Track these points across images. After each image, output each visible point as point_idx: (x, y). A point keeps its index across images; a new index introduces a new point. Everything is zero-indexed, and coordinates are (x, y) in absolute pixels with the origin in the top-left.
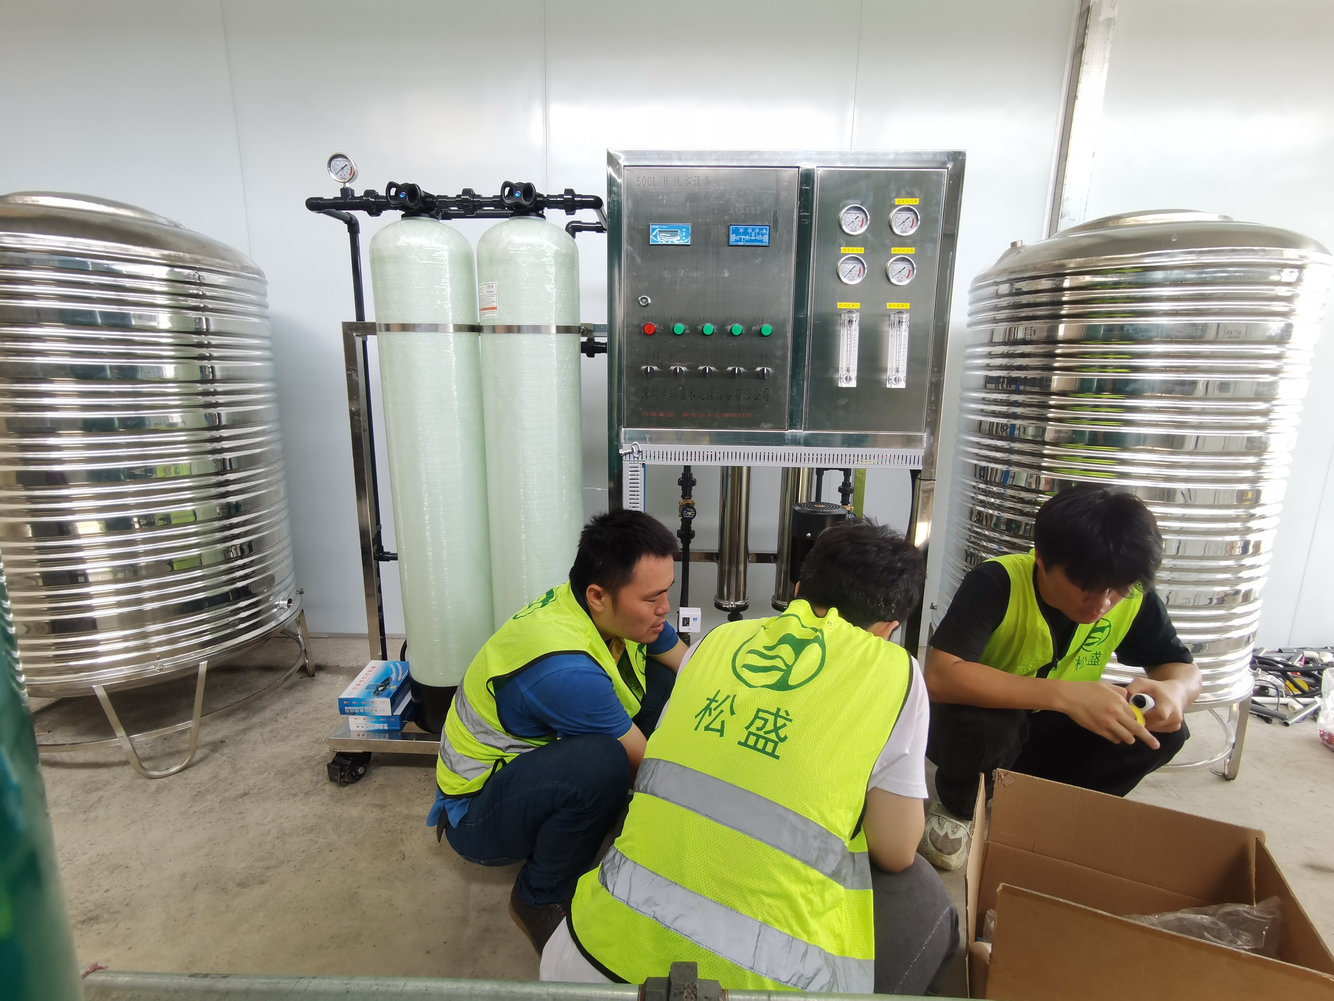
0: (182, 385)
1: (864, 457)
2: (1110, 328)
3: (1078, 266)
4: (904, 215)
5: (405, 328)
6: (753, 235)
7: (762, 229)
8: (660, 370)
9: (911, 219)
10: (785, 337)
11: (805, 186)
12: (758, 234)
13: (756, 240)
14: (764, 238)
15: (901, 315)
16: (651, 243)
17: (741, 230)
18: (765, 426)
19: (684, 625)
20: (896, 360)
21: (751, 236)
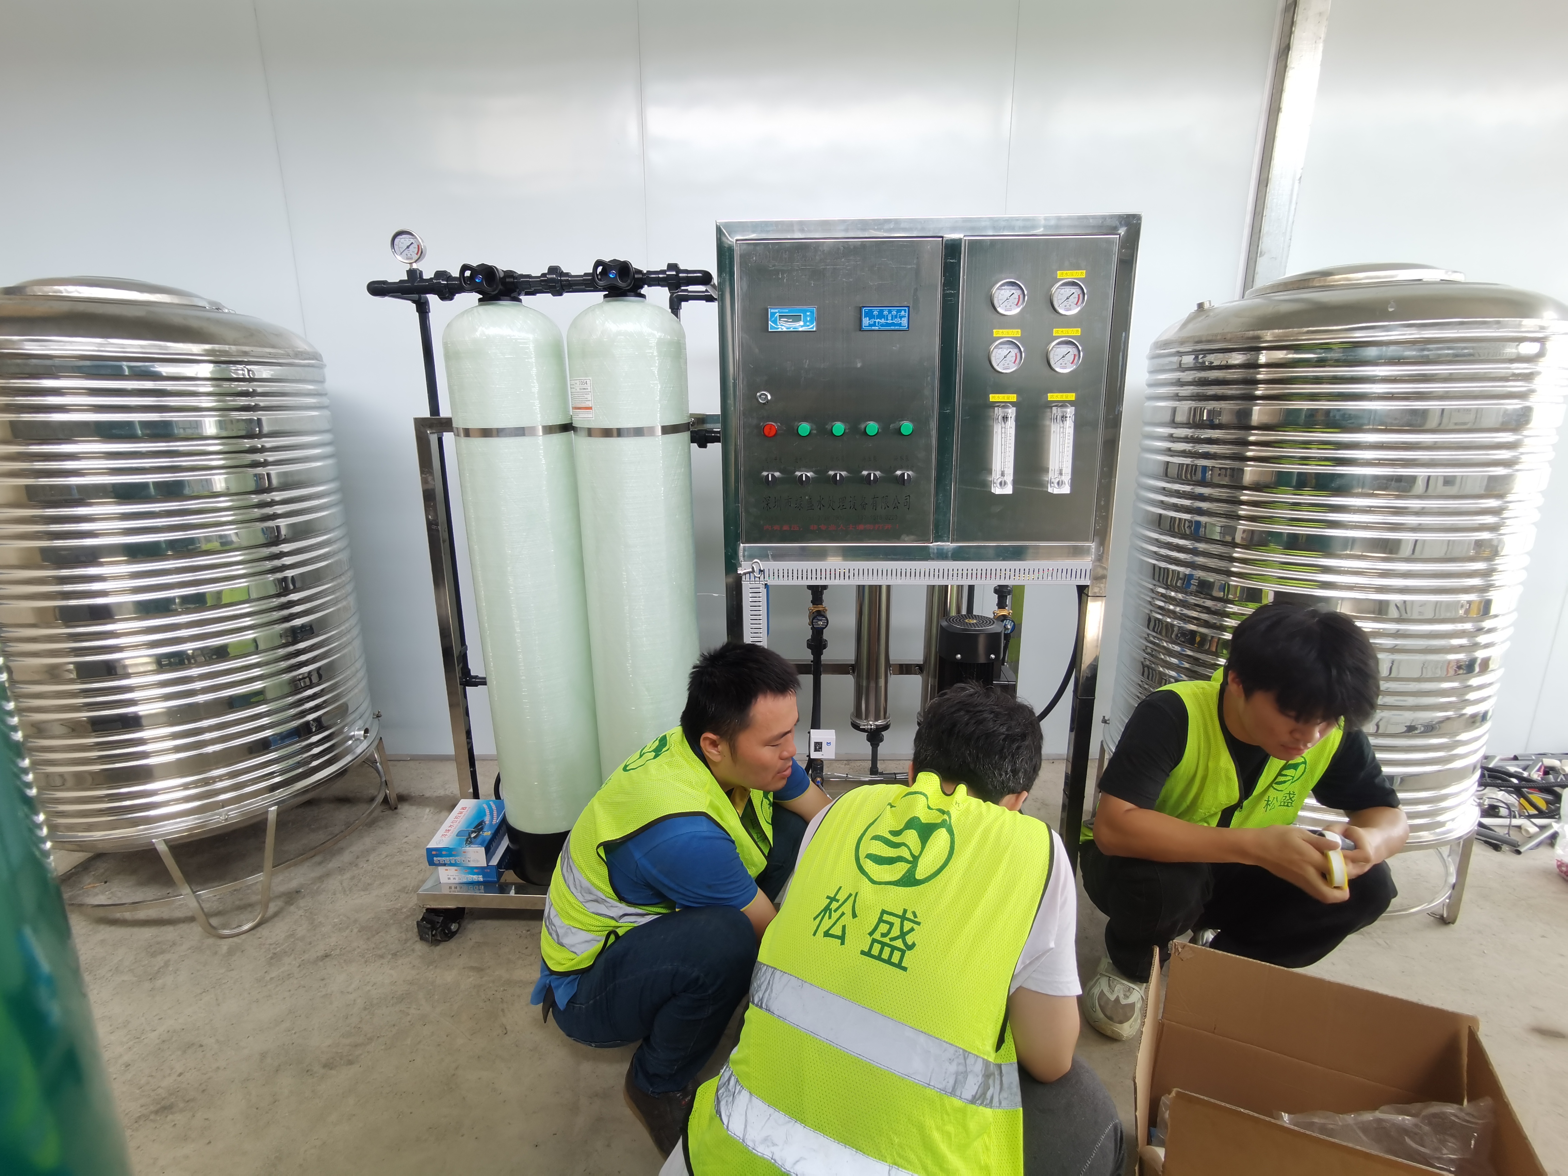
0: (235, 498)
1: (1022, 571)
2: (1312, 413)
3: (1275, 339)
4: (1068, 290)
5: (486, 433)
6: (890, 318)
7: (900, 311)
8: (783, 476)
9: (1076, 295)
10: (929, 436)
11: (950, 259)
12: (896, 317)
13: (893, 324)
14: (902, 322)
15: (1064, 409)
16: (770, 330)
17: (876, 313)
18: (906, 539)
19: (816, 750)
20: (1059, 462)
21: (887, 320)
